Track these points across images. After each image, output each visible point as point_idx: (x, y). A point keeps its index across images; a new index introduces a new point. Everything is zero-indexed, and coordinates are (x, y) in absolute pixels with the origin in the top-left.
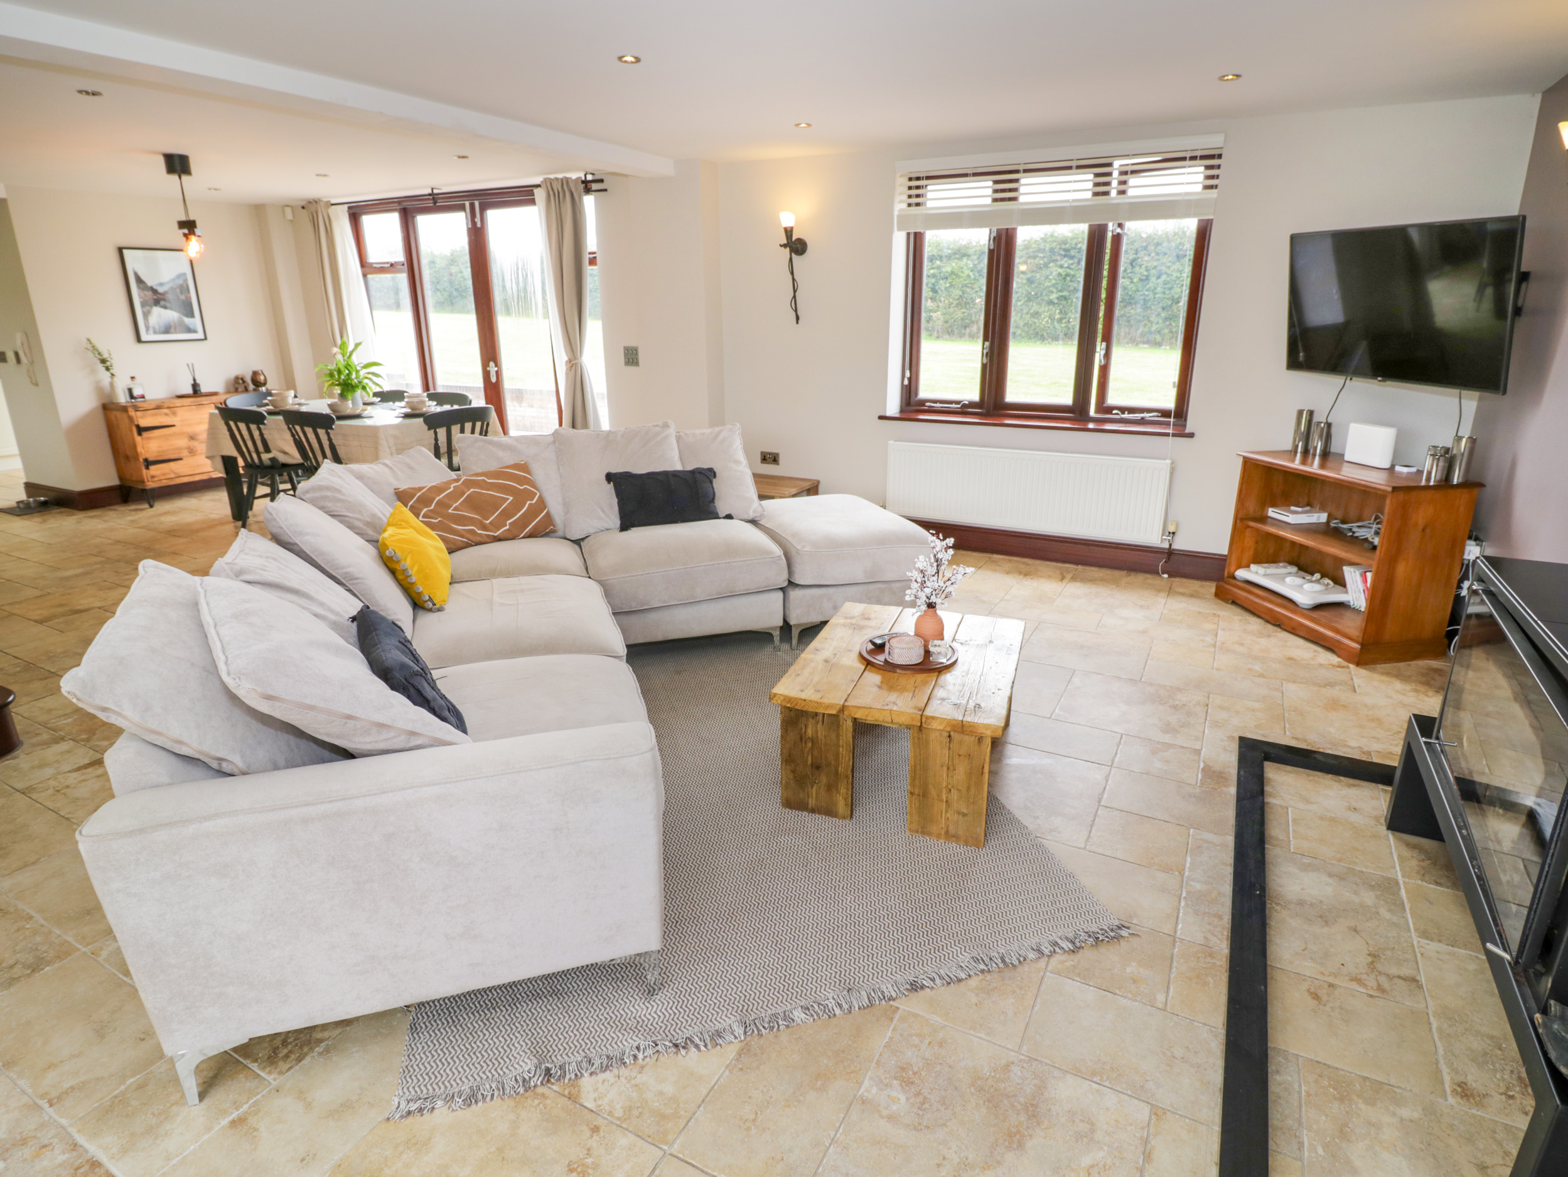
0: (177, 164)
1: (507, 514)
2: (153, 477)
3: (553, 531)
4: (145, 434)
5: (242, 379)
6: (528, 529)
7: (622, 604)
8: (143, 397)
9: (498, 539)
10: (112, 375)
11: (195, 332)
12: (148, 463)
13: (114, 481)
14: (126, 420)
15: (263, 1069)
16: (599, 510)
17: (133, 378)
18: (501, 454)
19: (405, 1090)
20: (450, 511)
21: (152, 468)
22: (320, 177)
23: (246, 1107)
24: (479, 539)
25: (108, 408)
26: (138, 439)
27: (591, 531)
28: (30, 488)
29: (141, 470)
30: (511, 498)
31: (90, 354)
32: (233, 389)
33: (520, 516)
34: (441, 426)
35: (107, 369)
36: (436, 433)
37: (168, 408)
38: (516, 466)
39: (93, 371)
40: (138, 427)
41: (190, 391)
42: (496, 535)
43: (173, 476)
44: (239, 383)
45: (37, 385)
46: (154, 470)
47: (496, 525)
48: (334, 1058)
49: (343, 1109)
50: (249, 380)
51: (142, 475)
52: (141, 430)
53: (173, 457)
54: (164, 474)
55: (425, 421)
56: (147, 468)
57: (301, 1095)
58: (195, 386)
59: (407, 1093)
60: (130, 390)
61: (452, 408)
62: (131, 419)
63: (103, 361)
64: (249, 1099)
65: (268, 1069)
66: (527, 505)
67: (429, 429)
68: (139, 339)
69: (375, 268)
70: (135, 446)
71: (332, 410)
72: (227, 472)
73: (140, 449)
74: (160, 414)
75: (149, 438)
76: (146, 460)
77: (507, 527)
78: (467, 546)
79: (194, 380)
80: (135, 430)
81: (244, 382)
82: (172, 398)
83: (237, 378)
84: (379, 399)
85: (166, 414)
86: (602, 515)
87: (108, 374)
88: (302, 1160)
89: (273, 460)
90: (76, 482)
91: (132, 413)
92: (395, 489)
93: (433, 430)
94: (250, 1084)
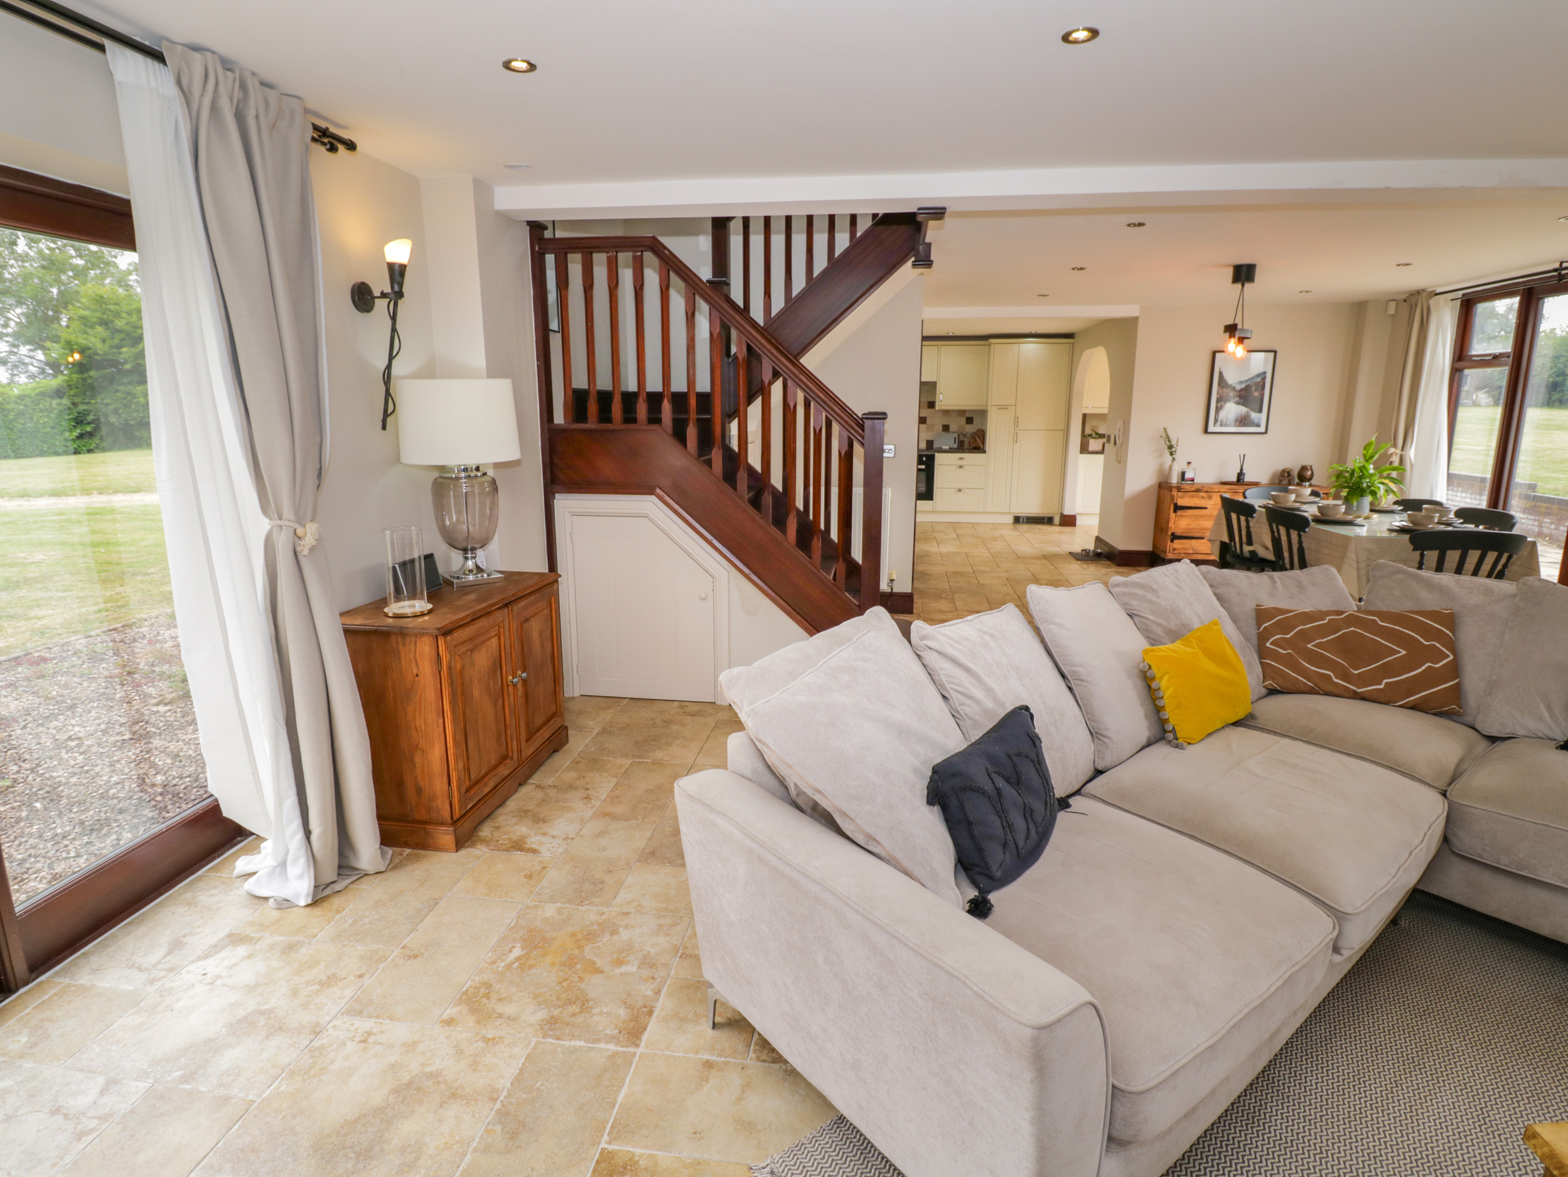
0: (1243, 274)
1: (1388, 670)
2: (1174, 549)
3: (1458, 714)
4: (1179, 512)
5: (1288, 472)
6: (1412, 698)
7: (1484, 850)
8: (1193, 480)
9: (1363, 698)
10: (1174, 459)
11: (1258, 425)
12: (1175, 537)
13: (1148, 547)
14: (1169, 499)
15: (756, 1044)
16: (1542, 707)
17: (1189, 463)
18: (1424, 594)
19: (781, 1160)
20: (1309, 646)
21: (1175, 541)
22: (1401, 267)
23: (723, 1059)
24: (1330, 688)
25: (1163, 486)
26: (1173, 515)
27: (1520, 731)
28: (1098, 540)
29: (1166, 543)
30: (1404, 652)
31: (1162, 441)
32: (1277, 482)
33: (1407, 678)
34: (1431, 548)
35: (1171, 454)
36: (1422, 556)
37: (1206, 492)
38: (1435, 615)
39: (1161, 455)
40: (1176, 505)
41: (1234, 479)
42: (1359, 690)
43: (1191, 551)
44: (1284, 476)
45: (1120, 462)
46: (1177, 544)
47: (1363, 680)
48: (787, 1084)
49: (746, 1126)
50: (1295, 473)
51: (1166, 546)
52: (1177, 508)
53: (1196, 535)
54: (1184, 549)
55: (1412, 540)
56: (1172, 541)
57: (746, 1087)
58: (1241, 475)
59: (778, 1165)
60: (1183, 474)
61: (1476, 529)
62: (1172, 497)
63: (1170, 447)
64: (730, 1056)
65: (757, 1048)
66: (1424, 668)
67: (1414, 550)
68: (1206, 431)
69: (1475, 361)
70: (1168, 521)
71: (1320, 512)
72: (1220, 558)
73: (1171, 524)
74: (1197, 497)
75: (1181, 516)
76: (1173, 534)
77: (1382, 687)
78: (1311, 691)
79: (1242, 469)
80: (1172, 507)
81: (1289, 475)
82: (1217, 484)
83: (1284, 471)
84: (1401, 508)
85: (1203, 497)
86: (1546, 715)
87: (1171, 458)
88: (695, 1133)
89: (1253, 553)
90: (1122, 543)
91: (1175, 493)
92: (1257, 605)
93: (1419, 552)
94: (740, 1047)
